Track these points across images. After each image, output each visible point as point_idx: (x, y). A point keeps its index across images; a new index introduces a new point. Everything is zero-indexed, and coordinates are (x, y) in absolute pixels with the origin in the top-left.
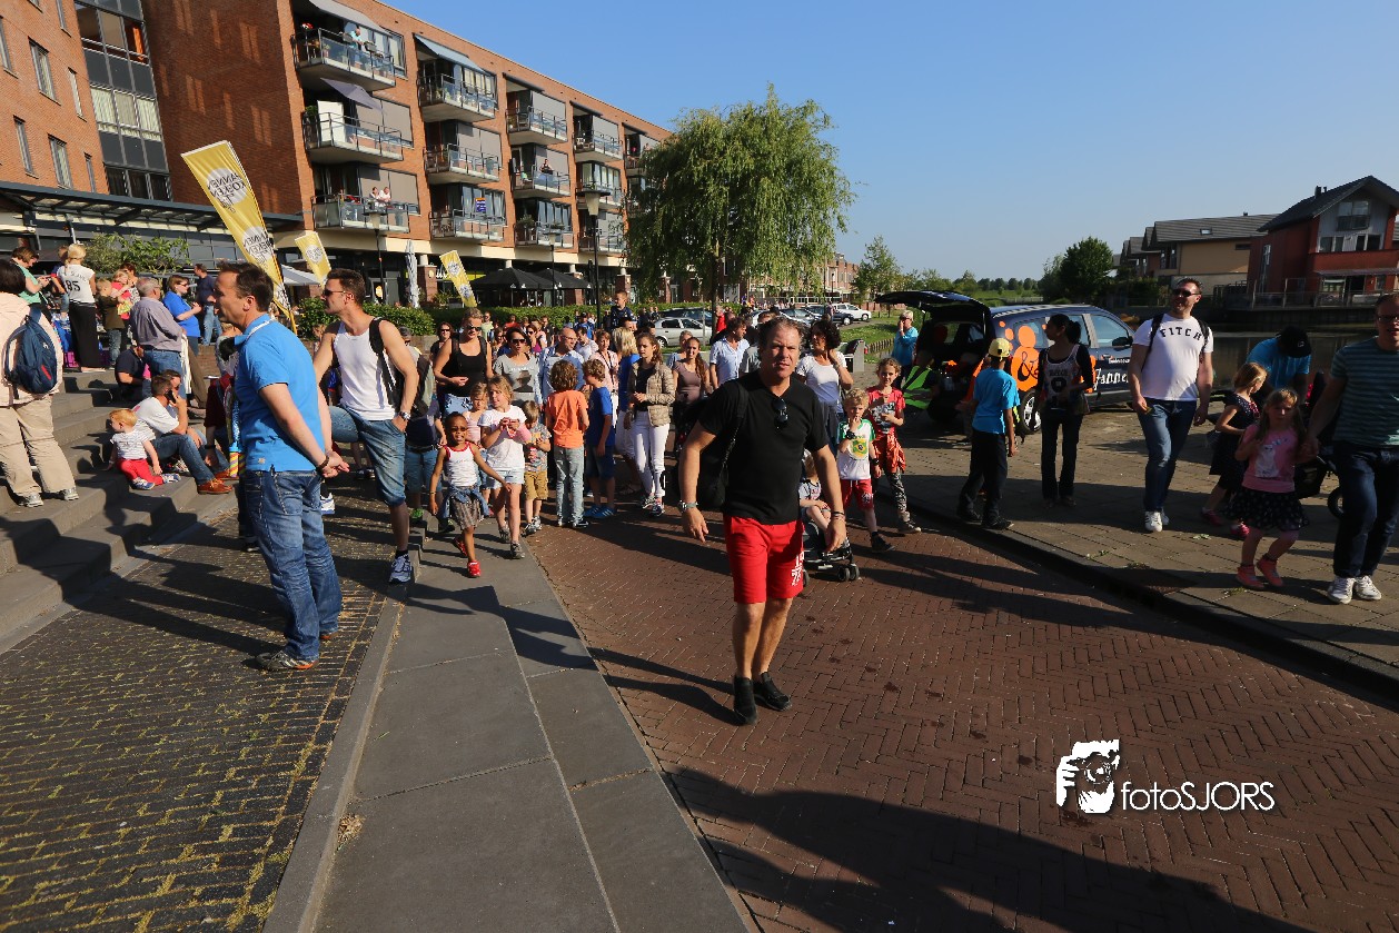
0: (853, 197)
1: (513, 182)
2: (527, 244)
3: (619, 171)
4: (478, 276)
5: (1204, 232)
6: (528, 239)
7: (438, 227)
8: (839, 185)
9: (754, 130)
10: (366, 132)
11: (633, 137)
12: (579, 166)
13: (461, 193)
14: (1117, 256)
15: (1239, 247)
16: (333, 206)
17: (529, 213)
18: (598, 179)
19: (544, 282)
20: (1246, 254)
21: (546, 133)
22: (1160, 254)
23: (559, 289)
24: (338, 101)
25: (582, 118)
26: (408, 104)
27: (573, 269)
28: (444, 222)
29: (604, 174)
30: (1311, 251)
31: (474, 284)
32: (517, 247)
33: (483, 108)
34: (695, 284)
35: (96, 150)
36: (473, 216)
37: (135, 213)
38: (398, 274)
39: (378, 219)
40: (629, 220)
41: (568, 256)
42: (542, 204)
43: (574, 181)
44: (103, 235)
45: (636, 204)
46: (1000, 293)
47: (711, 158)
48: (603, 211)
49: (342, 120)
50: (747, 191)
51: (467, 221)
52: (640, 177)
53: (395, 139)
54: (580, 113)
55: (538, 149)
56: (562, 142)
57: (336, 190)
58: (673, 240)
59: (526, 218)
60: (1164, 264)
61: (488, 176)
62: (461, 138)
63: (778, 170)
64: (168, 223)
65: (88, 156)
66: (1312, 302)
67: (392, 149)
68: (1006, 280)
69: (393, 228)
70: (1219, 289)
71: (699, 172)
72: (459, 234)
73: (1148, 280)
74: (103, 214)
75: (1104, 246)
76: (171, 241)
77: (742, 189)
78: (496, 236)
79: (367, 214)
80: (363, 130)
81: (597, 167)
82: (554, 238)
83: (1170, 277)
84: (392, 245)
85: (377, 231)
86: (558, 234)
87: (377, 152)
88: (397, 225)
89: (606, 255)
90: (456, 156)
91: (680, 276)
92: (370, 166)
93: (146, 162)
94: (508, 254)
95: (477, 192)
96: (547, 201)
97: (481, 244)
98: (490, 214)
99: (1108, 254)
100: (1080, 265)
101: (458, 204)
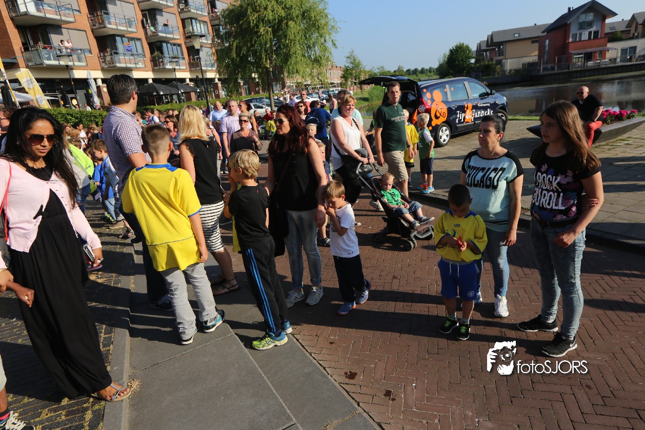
1: (146, 34)
2: (160, 69)
3: (207, 22)
5: (516, 35)
6: (160, 66)
7: (104, 62)
8: (331, 22)
10: (49, 6)
12: (183, 21)
13: (115, 41)
14: (474, 51)
15: (533, 42)
16: (35, 52)
17: (158, 51)
18: (195, 28)
19: (173, 90)
20: (537, 45)
22: (495, 49)
23: (182, 93)
27: (188, 81)
28: (108, 58)
29: (198, 25)
30: (567, 41)
32: (153, 71)
34: (257, 84)
36: (125, 54)
38: (84, 91)
39: (66, 59)
40: (217, 51)
41: (184, 74)
42: (164, 45)
43: (181, 30)
45: (219, 41)
46: (417, 76)
47: (259, 11)
48: (202, 46)
50: (282, 29)
51: (121, 57)
52: (218, 25)
53: (68, 9)
55: (157, 12)
56: (171, 7)
58: (243, 60)
59: (156, 53)
60: (497, 54)
61: (130, 29)
62: (110, 7)
63: (297, 16)
66: (568, 68)
67: (67, 15)
68: (420, 69)
69: (77, 63)
70: (525, 64)
71: (253, 20)
72: (118, 65)
73: (490, 63)
75: (467, 47)
78: (140, 65)
79: (59, 56)
80: (47, 4)
81: (194, 21)
82: (175, 64)
83: (501, 60)
84: (78, 74)
85: (67, 66)
86: (177, 62)
87: (58, 17)
88: (79, 61)
89: (206, 71)
90: (109, 19)
91: (249, 81)
92: (55, 27)
94: (149, 75)
95: (125, 40)
96: (167, 42)
97: (132, 70)
98: (135, 52)
99: (470, 51)
100: (456, 57)
101: (115, 47)
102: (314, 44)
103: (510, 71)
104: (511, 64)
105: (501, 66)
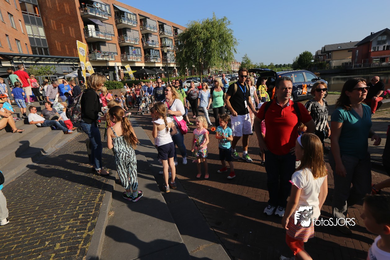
0: (238, 43)
1: (143, 45)
2: (148, 62)
3: (172, 40)
4: (135, 71)
5: (339, 48)
6: (148, 60)
7: (123, 58)
8: (234, 40)
9: (210, 26)
10: (102, 33)
11: (176, 30)
12: (161, 39)
13: (128, 49)
14: (314, 56)
15: (349, 51)
16: (94, 54)
17: (148, 53)
18: (166, 42)
19: (153, 72)
20: (351, 53)
21: (151, 30)
22: (326, 55)
23: (158, 74)
24: (93, 25)
25: (161, 25)
26: (112, 24)
27: (161, 68)
28: (125, 57)
29: (168, 41)
30: (370, 51)
31: (134, 74)
32: (145, 63)
33: (133, 24)
34: (195, 71)
35: (28, 42)
37: (40, 59)
38: (113, 72)
39: (106, 57)
40: (176, 53)
41: (160, 65)
42: (151, 50)
43: (160, 43)
44: (32, 66)
45: (177, 49)
46: (281, 68)
47: (198, 34)
48: (168, 51)
49: (95, 30)
50: (208, 44)
51: (131, 56)
52: (178, 41)
53: (110, 34)
54: (161, 24)
55: (149, 35)
56: (155, 32)
57: (94, 50)
58: (188, 58)
60: (327, 58)
61: (136, 43)
62: (128, 33)
63: (217, 37)
64: (49, 61)
65: (26, 44)
66: (370, 66)
67: (109, 37)
68: (283, 64)
69: (111, 59)
70: (343, 63)
71: (194, 39)
72: (129, 60)
73: (323, 62)
74: (32, 60)
75: (310, 53)
76: (51, 66)
77: (207, 43)
78: (139, 60)
79: (103, 56)
80: (100, 32)
81: (166, 39)
82: (155, 59)
84: (111, 64)
85: (106, 60)
86: (156, 59)
87: (105, 38)
88: (112, 58)
89: (170, 64)
90: (127, 38)
91: (191, 68)
92: (103, 42)
93: (42, 45)
94: (143, 65)
95: (133, 48)
96: (153, 49)
97: (135, 62)
98: (137, 54)
99: (311, 55)
100: (303, 59)
101: (128, 52)
102: (224, 51)
103: (335, 67)
104: (335, 63)
105: (329, 64)
